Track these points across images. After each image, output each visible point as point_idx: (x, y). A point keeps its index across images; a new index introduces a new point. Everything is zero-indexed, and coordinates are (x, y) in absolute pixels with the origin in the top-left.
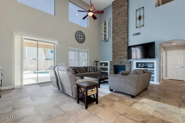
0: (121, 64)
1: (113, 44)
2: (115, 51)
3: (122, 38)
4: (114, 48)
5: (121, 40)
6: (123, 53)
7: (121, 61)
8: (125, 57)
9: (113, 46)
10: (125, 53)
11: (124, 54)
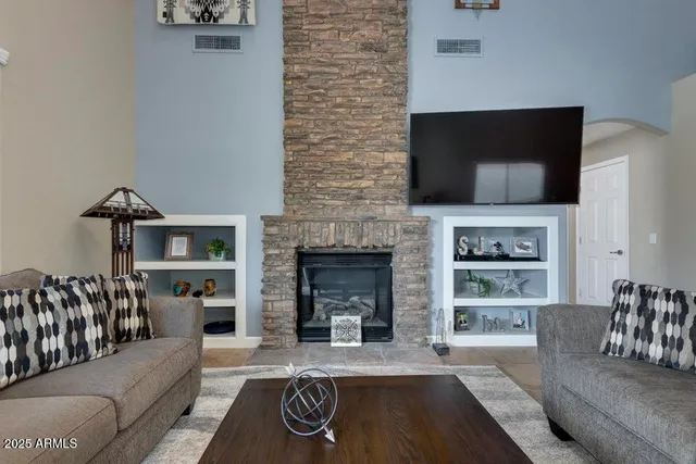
0: (360, 238)
1: (286, 77)
2: (314, 139)
3: (367, 47)
4: (304, 111)
5: (358, 61)
6: (373, 158)
7: (360, 213)
8: (389, 186)
9: (287, 93)
10: (390, 157)
11: (387, 166)
